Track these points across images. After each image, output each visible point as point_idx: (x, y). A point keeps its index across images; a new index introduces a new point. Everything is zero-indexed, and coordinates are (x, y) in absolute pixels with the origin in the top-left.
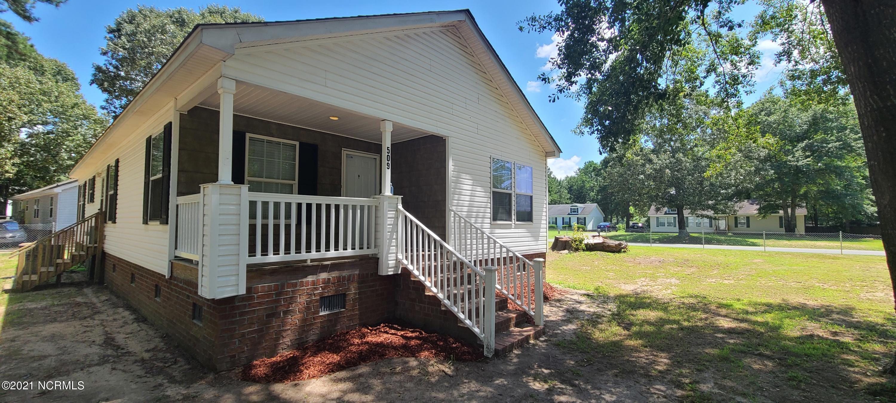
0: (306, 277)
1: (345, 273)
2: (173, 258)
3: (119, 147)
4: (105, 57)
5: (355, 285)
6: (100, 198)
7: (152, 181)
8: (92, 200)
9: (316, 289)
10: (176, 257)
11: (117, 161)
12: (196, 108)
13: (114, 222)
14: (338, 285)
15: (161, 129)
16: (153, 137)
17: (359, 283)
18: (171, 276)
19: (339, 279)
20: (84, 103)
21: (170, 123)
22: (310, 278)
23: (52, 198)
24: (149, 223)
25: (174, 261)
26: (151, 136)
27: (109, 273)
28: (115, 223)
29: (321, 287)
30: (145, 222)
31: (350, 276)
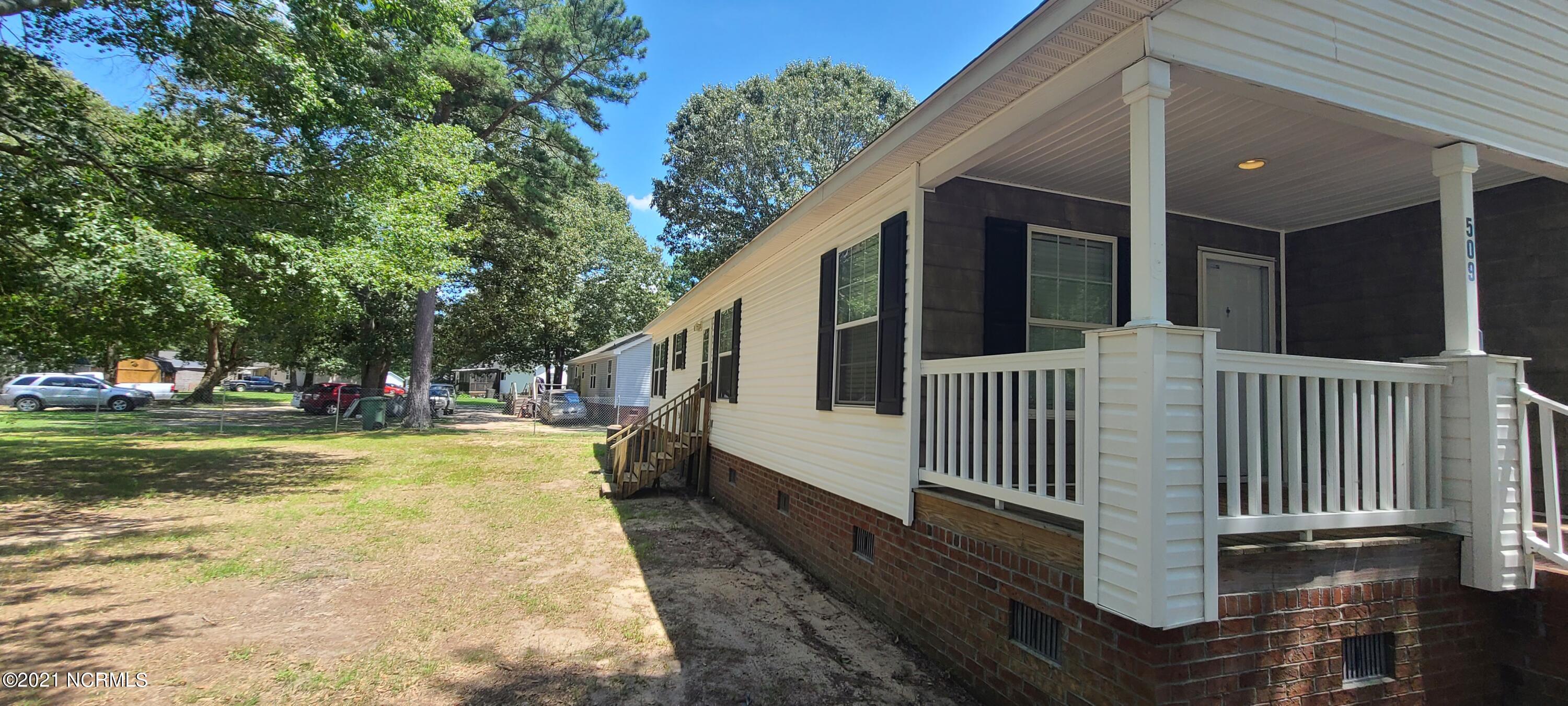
0: (1310, 579)
1: (1391, 576)
2: (917, 486)
3: (742, 279)
4: (668, 167)
5: (1413, 611)
6: (700, 363)
7: (839, 331)
8: (680, 363)
9: (1333, 614)
10: (921, 482)
11: (738, 304)
12: (957, 179)
13: (734, 400)
14: (1377, 607)
15: (873, 228)
16: (839, 251)
17: (1422, 605)
18: (913, 522)
19: (1379, 590)
20: (636, 236)
21: (904, 214)
22: (1319, 584)
23: (610, 362)
24: (833, 408)
25: (917, 491)
26: (836, 249)
27: (721, 481)
28: (736, 402)
29: (1343, 610)
30: (824, 403)
31: (1400, 584)
